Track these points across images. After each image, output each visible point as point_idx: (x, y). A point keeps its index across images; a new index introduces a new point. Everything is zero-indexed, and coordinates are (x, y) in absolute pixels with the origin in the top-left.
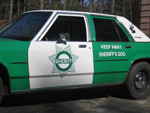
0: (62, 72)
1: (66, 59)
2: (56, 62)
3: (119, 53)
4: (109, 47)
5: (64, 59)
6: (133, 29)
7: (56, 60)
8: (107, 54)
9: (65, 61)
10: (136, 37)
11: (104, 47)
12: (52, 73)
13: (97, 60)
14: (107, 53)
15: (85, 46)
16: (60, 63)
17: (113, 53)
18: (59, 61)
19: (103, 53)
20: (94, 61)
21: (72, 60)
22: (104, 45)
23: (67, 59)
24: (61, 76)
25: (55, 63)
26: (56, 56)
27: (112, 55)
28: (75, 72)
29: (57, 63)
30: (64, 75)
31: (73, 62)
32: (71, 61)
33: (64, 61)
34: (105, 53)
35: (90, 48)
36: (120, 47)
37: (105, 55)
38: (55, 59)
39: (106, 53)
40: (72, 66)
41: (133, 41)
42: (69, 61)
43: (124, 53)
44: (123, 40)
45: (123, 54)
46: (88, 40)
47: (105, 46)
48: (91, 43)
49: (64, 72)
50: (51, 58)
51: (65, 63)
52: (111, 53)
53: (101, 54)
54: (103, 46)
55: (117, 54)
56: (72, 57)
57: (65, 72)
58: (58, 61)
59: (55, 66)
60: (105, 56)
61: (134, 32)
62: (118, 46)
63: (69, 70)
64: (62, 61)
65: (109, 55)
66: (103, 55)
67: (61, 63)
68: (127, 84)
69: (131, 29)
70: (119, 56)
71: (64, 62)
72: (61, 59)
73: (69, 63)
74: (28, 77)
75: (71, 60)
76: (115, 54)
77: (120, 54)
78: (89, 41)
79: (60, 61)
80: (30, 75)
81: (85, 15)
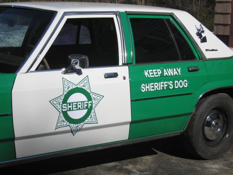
0: (74, 126)
1: (81, 102)
2: (62, 108)
3: (176, 83)
4: (159, 73)
5: (77, 102)
6: (203, 35)
7: (63, 105)
8: (155, 87)
9: (79, 105)
10: (207, 50)
11: (150, 73)
12: (56, 128)
13: (137, 99)
14: (155, 84)
15: (115, 75)
16: (70, 110)
17: (166, 84)
18: (69, 107)
19: (148, 86)
20: (132, 101)
21: (92, 104)
22: (150, 71)
23: (84, 102)
24: (72, 131)
25: (62, 111)
26: (63, 98)
27: (163, 87)
28: (97, 123)
29: (66, 110)
30: (78, 131)
31: (93, 105)
32: (90, 105)
33: (77, 105)
34: (151, 84)
35: (124, 78)
36: (179, 71)
37: (152, 88)
38: (61, 103)
39: (153, 84)
40: (92, 114)
41: (202, 58)
42: (87, 104)
43: (185, 82)
44: (185, 56)
45: (183, 84)
46: (120, 63)
47: (152, 72)
48: (127, 67)
49: (77, 125)
50: (55, 102)
51: (80, 109)
52: (162, 84)
53: (144, 88)
54: (148, 73)
55: (173, 84)
56: (93, 96)
57: (80, 125)
58: (67, 106)
59: (62, 115)
60: (151, 90)
61: (204, 40)
62: (175, 69)
63: (87, 120)
64: (74, 106)
65: (158, 87)
66: (148, 89)
67: (73, 110)
68: (190, 134)
69: (199, 34)
70: (176, 87)
71: (77, 107)
72: (72, 103)
73: (87, 107)
74: (13, 139)
75: (89, 102)
76: (169, 85)
77: (179, 84)
78: (124, 65)
79: (71, 107)
80: (16, 136)
81: (115, 13)
